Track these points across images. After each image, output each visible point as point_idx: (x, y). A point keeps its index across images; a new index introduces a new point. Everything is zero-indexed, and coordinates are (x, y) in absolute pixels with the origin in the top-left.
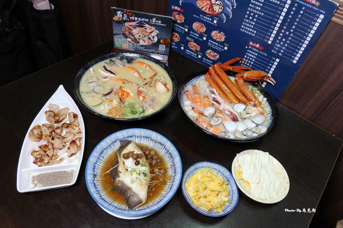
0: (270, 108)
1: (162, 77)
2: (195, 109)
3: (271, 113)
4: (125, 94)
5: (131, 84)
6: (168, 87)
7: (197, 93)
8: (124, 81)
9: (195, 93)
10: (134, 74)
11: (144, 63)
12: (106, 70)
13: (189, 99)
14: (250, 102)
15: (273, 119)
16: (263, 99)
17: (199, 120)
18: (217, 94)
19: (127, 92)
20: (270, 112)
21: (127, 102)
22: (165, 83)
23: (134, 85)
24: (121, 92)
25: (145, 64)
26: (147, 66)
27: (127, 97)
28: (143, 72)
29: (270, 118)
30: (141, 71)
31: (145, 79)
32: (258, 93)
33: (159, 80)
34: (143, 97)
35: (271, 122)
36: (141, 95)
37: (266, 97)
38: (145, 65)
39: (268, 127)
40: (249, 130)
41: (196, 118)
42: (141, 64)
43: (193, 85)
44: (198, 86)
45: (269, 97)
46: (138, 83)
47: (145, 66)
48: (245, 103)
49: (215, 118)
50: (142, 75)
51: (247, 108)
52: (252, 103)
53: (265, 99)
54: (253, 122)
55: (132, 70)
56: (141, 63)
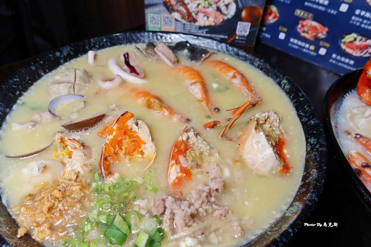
1: (273, 117)
4: (126, 142)
5: (166, 113)
6: (288, 156)
8: (152, 100)
10: (192, 87)
11: (230, 67)
12: (127, 63)
19: (138, 137)
21: (117, 175)
22: (280, 139)
23: (175, 119)
24: (114, 133)
25: (234, 69)
26: (237, 75)
27: (129, 153)
28: (219, 90)
30: (215, 86)
31: (216, 109)
33: (261, 122)
34: (183, 170)
36: (178, 162)
38: (234, 71)
42: (222, 69)
46: (192, 115)
47: (231, 74)
50: (211, 95)
55: (192, 76)
56: (223, 66)
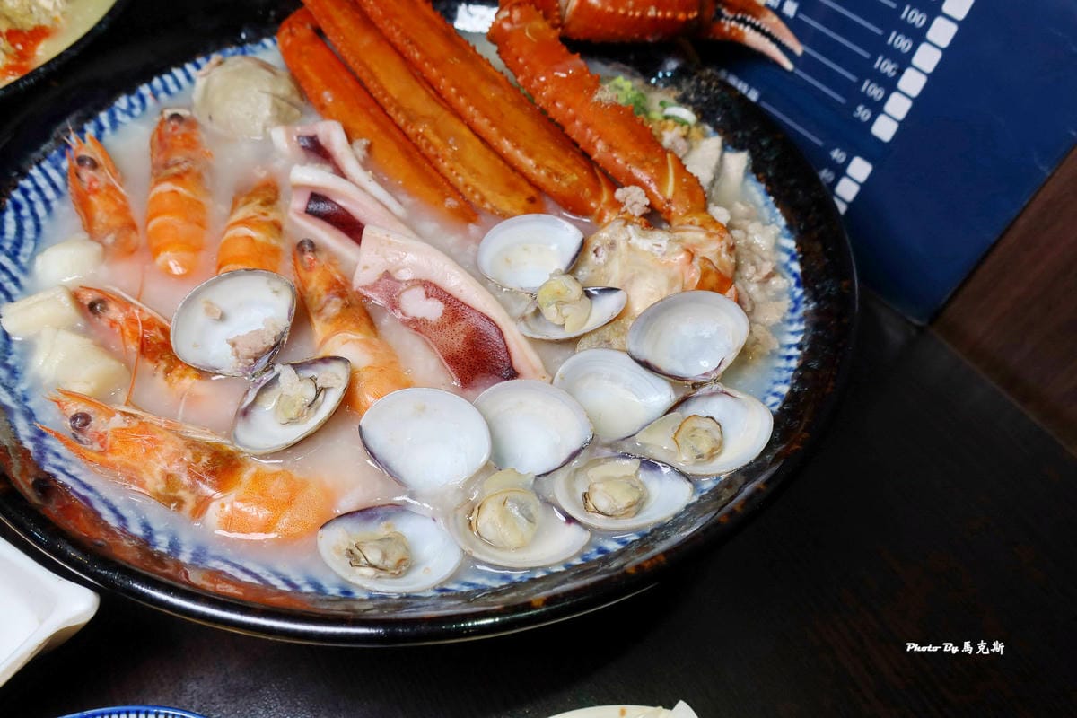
0: (782, 222)
2: (115, 312)
3: (796, 267)
7: (175, 170)
9: (162, 170)
13: (89, 225)
14: (619, 194)
15: (817, 311)
16: (721, 159)
17: (99, 424)
18: (351, 165)
20: (785, 258)
29: (786, 303)
32: (682, 123)
35: (799, 346)
37: (739, 147)
39: (785, 389)
40: (613, 445)
41: (75, 408)
43: (168, 113)
44: (202, 118)
45: (764, 143)
48: (574, 206)
49: (286, 374)
51: (595, 242)
52: (634, 199)
53: (738, 162)
54: (646, 365)
